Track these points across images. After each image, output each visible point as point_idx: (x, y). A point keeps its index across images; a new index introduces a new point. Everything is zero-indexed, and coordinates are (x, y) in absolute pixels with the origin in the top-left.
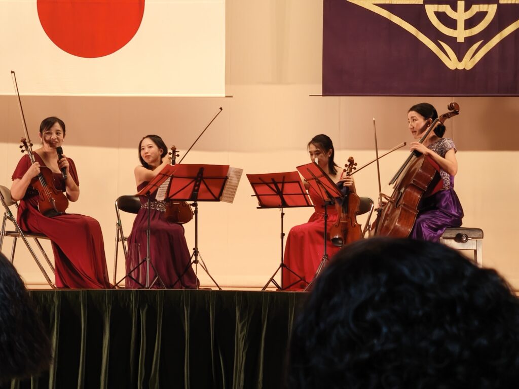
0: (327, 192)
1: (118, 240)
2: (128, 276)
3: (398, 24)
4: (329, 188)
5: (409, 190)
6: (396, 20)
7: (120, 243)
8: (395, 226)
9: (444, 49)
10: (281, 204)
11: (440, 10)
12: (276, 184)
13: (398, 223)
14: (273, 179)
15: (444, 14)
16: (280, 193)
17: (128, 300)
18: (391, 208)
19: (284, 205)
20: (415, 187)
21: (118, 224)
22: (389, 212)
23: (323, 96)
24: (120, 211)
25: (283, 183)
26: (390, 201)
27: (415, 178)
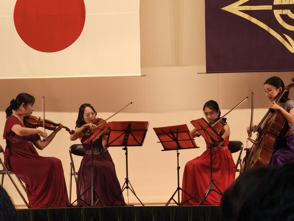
0: (211, 138)
1: (72, 175)
2: (79, 198)
3: (255, 23)
4: (213, 135)
5: (267, 135)
6: (254, 20)
7: (73, 176)
8: (258, 160)
9: (287, 39)
10: (177, 147)
11: (284, 13)
12: (172, 133)
13: (260, 158)
14: (170, 130)
15: (286, 15)
16: (176, 140)
17: (79, 215)
18: (255, 148)
19: (179, 147)
20: (271, 133)
21: (71, 163)
22: (254, 151)
23: (207, 73)
24: (73, 155)
25: (177, 133)
26: (255, 144)
27: (271, 127)
